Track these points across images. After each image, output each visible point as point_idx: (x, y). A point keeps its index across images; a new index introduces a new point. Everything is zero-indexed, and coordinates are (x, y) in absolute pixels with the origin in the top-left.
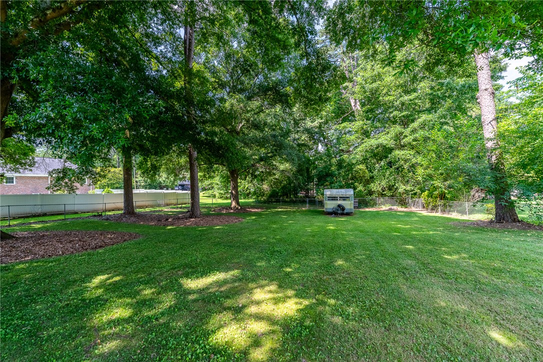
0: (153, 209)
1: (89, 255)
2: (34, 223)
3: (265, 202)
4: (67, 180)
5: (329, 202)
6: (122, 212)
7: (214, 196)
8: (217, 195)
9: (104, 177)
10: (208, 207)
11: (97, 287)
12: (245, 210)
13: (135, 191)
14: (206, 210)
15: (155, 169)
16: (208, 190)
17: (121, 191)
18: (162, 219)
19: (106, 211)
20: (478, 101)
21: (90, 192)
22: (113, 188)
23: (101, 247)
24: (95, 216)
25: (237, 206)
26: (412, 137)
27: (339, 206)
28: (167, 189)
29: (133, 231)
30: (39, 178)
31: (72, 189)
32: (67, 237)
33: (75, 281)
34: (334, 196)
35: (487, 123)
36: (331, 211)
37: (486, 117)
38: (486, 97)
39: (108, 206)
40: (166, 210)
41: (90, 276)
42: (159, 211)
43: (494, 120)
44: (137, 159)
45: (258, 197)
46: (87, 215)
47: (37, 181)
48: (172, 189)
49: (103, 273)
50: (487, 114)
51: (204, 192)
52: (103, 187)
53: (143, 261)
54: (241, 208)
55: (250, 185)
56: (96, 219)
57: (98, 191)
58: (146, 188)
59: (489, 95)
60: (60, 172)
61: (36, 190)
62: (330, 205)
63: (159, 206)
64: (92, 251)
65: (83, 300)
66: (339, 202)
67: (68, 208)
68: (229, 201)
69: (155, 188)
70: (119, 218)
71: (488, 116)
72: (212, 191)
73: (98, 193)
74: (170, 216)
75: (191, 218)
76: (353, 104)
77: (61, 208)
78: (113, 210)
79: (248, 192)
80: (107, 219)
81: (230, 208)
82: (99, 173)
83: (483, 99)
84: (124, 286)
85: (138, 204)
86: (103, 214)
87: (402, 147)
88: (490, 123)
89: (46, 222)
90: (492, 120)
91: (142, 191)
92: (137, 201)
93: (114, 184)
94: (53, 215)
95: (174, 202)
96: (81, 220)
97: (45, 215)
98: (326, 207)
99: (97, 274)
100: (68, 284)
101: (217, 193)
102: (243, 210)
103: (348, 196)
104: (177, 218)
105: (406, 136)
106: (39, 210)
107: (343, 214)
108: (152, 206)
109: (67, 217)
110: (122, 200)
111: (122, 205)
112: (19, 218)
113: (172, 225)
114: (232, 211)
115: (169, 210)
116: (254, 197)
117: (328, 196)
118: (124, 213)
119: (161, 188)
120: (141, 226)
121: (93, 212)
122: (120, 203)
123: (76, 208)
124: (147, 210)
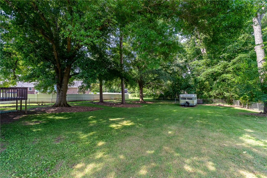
0: (110, 101)
1: (89, 112)
2: (74, 103)
3: (157, 99)
4: (83, 89)
5: (182, 100)
6: (99, 101)
7: (135, 96)
8: (137, 96)
9: (94, 88)
10: (131, 101)
11: (91, 118)
12: (145, 102)
13: (103, 93)
14: (129, 102)
15: (110, 85)
16: (133, 93)
17: (99, 93)
18: (112, 104)
19: (94, 100)
20: (255, 50)
21: (90, 93)
22: (97, 92)
23: (92, 111)
24: (91, 102)
25: (142, 101)
26: (232, 67)
27: (187, 102)
28: (117, 93)
29: (101, 107)
30: (75, 88)
31: (84, 93)
32: (83, 108)
33: (86, 117)
34: (184, 97)
35: (259, 62)
36: (183, 104)
37: (259, 59)
38: (259, 48)
39: (95, 99)
40: (114, 101)
41: (89, 116)
42: (112, 101)
43: (263, 60)
44: (104, 81)
45: (155, 97)
46: (88, 102)
47: (74, 89)
48: (119, 93)
49: (92, 116)
50: (259, 57)
51: (131, 94)
52: (93, 92)
53: (102, 114)
54: (144, 101)
55: (151, 91)
56: (91, 103)
57: (92, 93)
58: (109, 92)
59: (260, 47)
60: (81, 87)
61: (74, 93)
62: (182, 102)
63: (112, 99)
64: (90, 111)
65: (88, 120)
66: (187, 100)
67: (83, 99)
68: (139, 98)
69: (112, 92)
70: (98, 103)
71: (260, 59)
72: (135, 94)
73: (92, 94)
74: (115, 103)
75: (122, 104)
76: (202, 50)
77: (81, 99)
78: (97, 100)
79: (150, 94)
80: (94, 103)
81: (139, 101)
82: (92, 87)
83: (257, 50)
84: (96, 118)
85: (105, 98)
86: (93, 101)
87: (228, 72)
88: (260, 62)
89: (78, 103)
90: (261, 60)
91: (107, 93)
92: (104, 97)
93: (97, 90)
94: (79, 101)
95: (118, 98)
96: (87, 103)
97: (77, 101)
98: (180, 102)
99: (91, 116)
100: (85, 117)
101: (136, 94)
102: (144, 102)
103: (191, 98)
104: (117, 104)
105: (229, 67)
106: (75, 99)
107: (188, 106)
108: (110, 99)
109: (83, 102)
110: (99, 97)
111: (99, 99)
112: (71, 101)
113: (114, 106)
114: (140, 103)
115: (116, 101)
116: (153, 97)
117: (181, 97)
118: (100, 102)
119: (115, 92)
120: (104, 106)
121: (90, 101)
122: (98, 98)
123: (85, 99)
124: (108, 101)
